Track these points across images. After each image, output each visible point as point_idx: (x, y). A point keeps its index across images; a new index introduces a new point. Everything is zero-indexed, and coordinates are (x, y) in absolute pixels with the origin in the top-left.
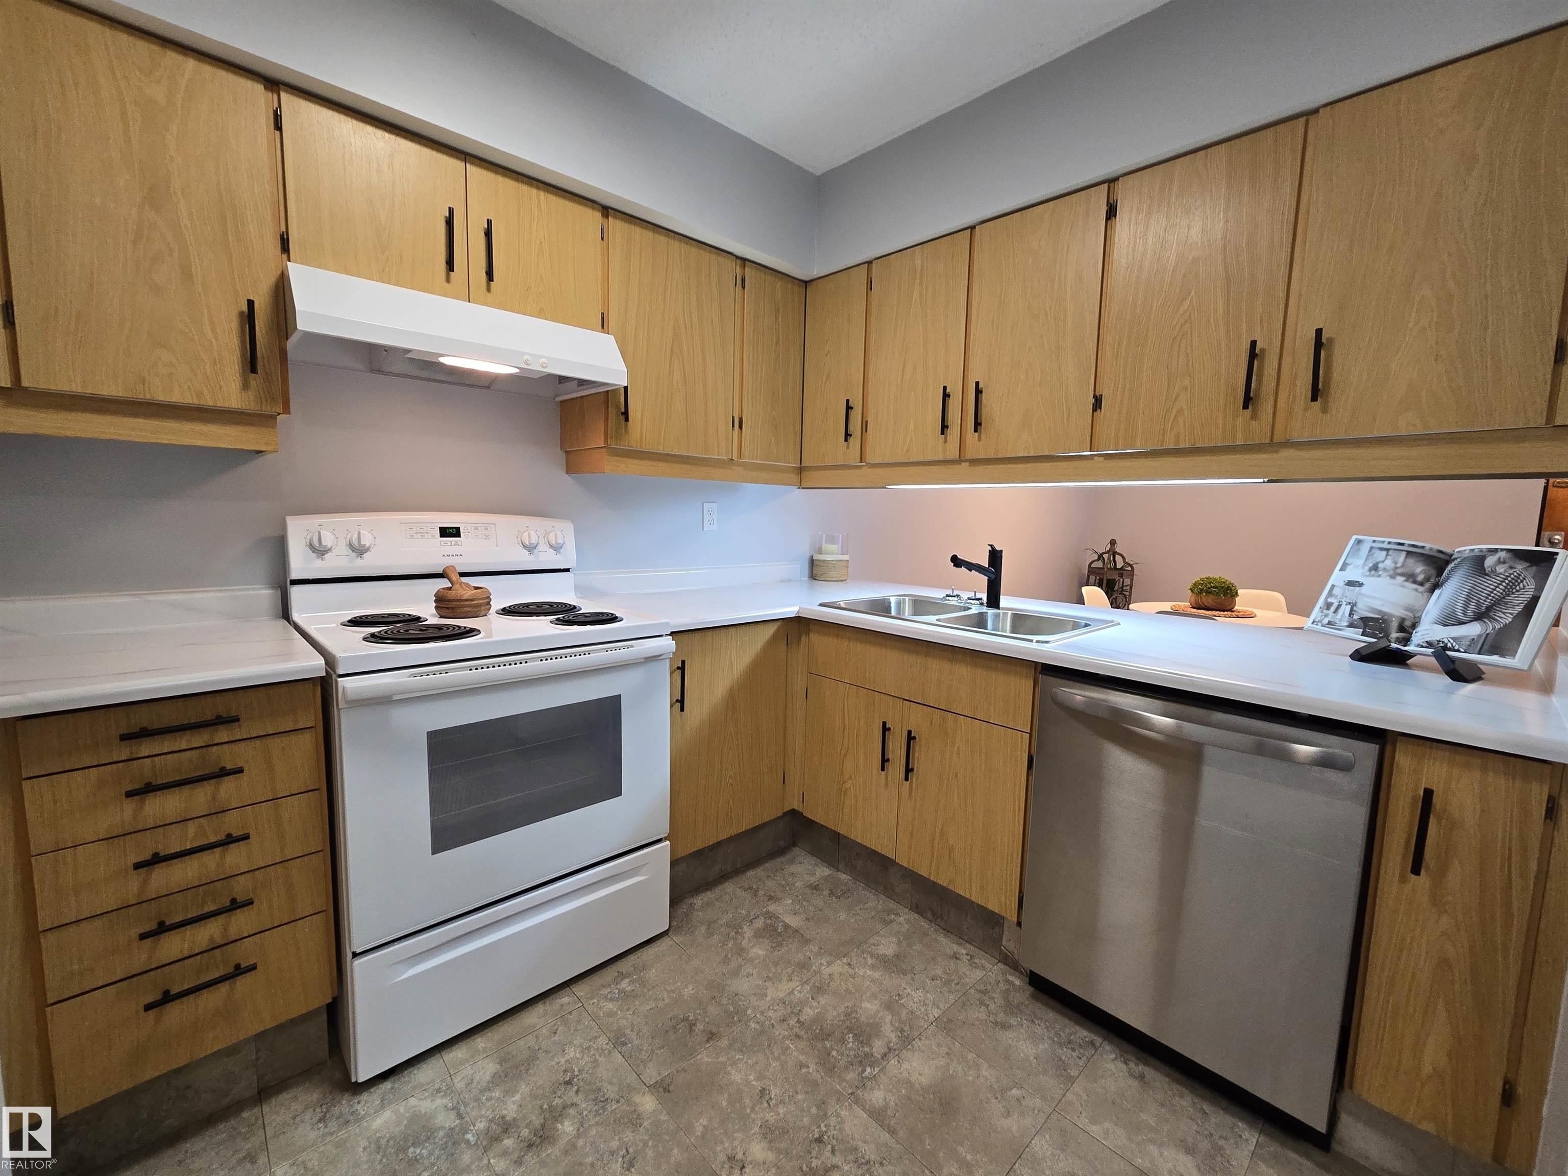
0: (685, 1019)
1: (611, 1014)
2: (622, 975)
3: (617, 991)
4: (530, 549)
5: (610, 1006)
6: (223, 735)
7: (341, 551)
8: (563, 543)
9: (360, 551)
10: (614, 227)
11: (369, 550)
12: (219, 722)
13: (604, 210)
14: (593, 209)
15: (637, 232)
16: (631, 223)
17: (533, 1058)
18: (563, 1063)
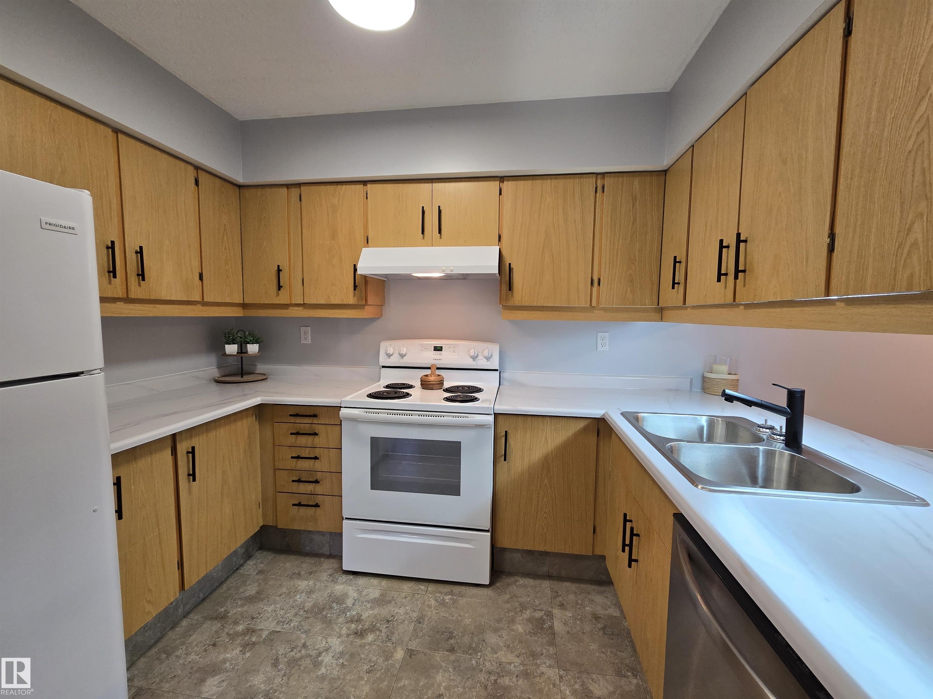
0: (451, 633)
1: (429, 606)
2: (451, 593)
3: (442, 598)
4: (474, 358)
5: (433, 602)
6: (315, 421)
7: (396, 355)
8: (492, 356)
9: (402, 356)
10: (507, 186)
11: (405, 355)
12: (315, 416)
13: (502, 179)
14: (494, 180)
15: (521, 184)
16: (518, 180)
17: (390, 602)
18: (395, 612)
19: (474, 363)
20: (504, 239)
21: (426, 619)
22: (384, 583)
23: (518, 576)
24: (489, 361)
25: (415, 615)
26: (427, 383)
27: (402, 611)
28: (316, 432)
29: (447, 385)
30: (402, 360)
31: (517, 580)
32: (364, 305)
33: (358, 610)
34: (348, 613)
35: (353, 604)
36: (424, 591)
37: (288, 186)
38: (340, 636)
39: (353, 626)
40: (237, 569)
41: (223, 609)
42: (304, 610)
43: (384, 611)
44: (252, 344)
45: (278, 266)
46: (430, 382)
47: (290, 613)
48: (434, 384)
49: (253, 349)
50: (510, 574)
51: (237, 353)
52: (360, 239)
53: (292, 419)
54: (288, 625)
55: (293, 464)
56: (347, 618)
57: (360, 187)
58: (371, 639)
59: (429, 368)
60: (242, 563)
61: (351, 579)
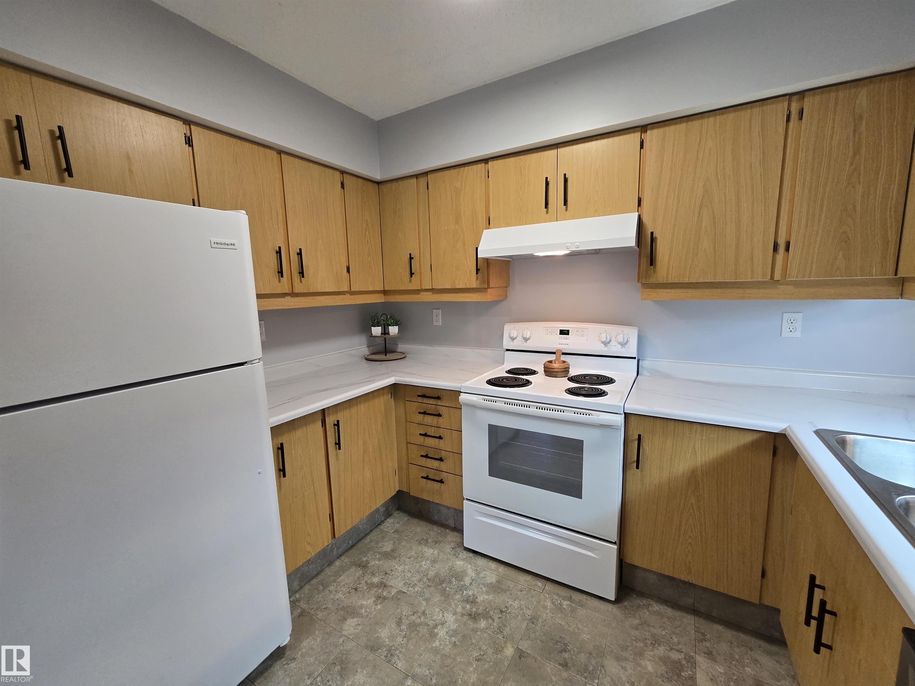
0: (566, 645)
1: (545, 607)
3: (559, 602)
4: (606, 344)
6: (439, 403)
7: (520, 338)
8: (627, 341)
9: (526, 340)
10: (651, 136)
11: (529, 339)
12: (438, 398)
13: (643, 128)
14: (634, 132)
15: (671, 129)
16: (666, 126)
17: (505, 591)
18: (509, 603)
19: (606, 349)
20: (644, 203)
21: (540, 621)
22: (502, 569)
23: (652, 599)
24: (624, 347)
25: (529, 612)
26: (550, 370)
27: (516, 604)
28: (440, 413)
29: (573, 372)
30: (525, 344)
31: (650, 605)
32: (487, 289)
33: (474, 591)
34: (465, 592)
35: (471, 584)
36: (541, 589)
37: (417, 176)
38: (455, 614)
39: (468, 606)
40: (379, 524)
41: (365, 559)
42: (427, 578)
43: (499, 600)
44: (393, 326)
45: (410, 254)
46: (554, 369)
47: (416, 577)
48: (557, 372)
49: (394, 330)
50: (642, 595)
51: (381, 334)
52: (482, 220)
53: (420, 399)
54: (413, 588)
55: (421, 440)
56: (463, 596)
57: (482, 166)
58: (483, 626)
59: (554, 353)
60: (383, 520)
61: (471, 557)
